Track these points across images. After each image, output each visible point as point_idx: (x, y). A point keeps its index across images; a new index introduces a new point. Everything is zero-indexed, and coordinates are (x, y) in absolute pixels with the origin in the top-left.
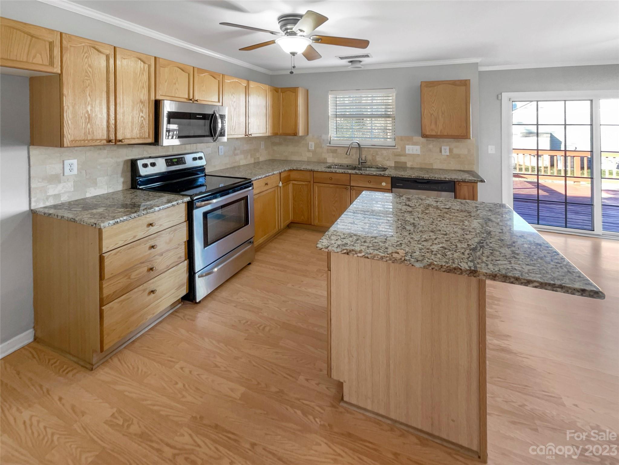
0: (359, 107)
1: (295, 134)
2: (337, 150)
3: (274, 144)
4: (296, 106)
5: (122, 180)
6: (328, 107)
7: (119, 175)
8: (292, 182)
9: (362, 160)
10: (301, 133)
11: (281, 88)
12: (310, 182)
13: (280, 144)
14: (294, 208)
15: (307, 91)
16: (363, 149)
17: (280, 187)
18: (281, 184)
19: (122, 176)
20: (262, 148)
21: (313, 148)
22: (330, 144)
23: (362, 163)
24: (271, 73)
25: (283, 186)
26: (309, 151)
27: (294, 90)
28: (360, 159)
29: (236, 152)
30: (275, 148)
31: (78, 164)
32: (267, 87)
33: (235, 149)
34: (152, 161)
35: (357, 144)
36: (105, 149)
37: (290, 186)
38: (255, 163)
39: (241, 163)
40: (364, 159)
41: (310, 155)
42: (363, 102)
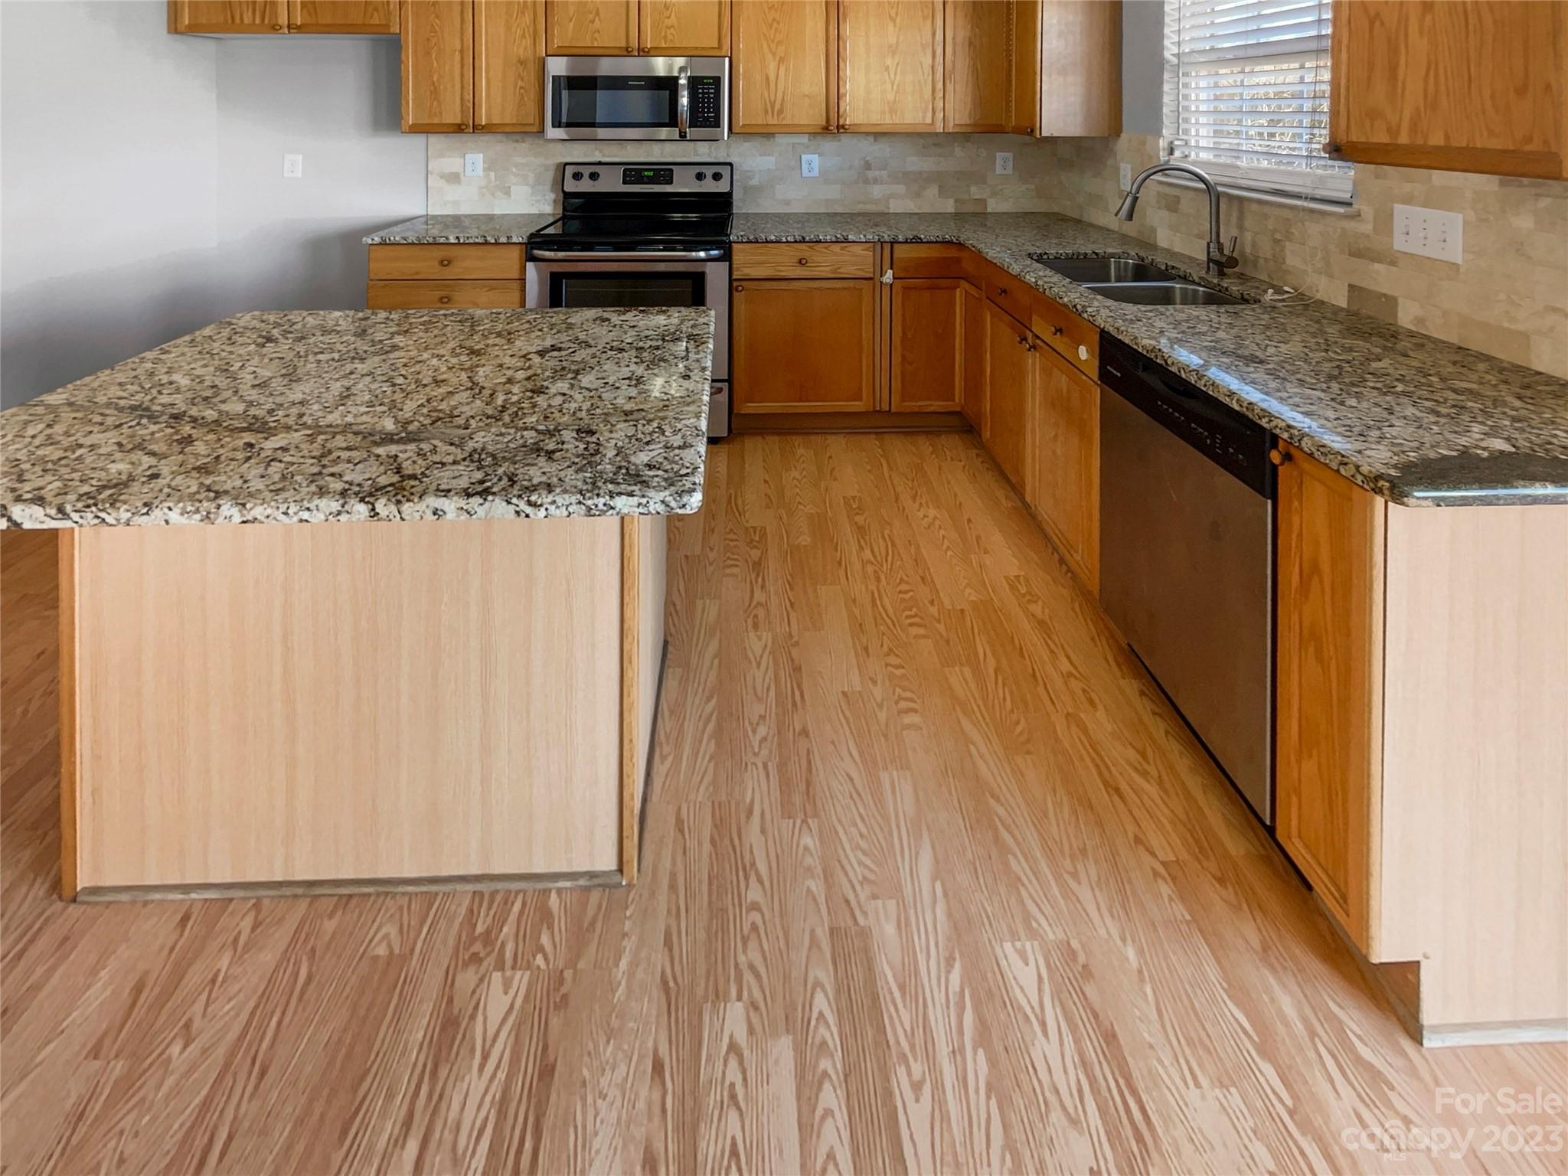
5: (552, 196)
7: (548, 186)
19: (552, 191)
20: (999, 170)
29: (871, 174)
31: (484, 162)
33: (868, 166)
34: (593, 169)
36: (524, 142)
38: (956, 214)
39: (891, 205)
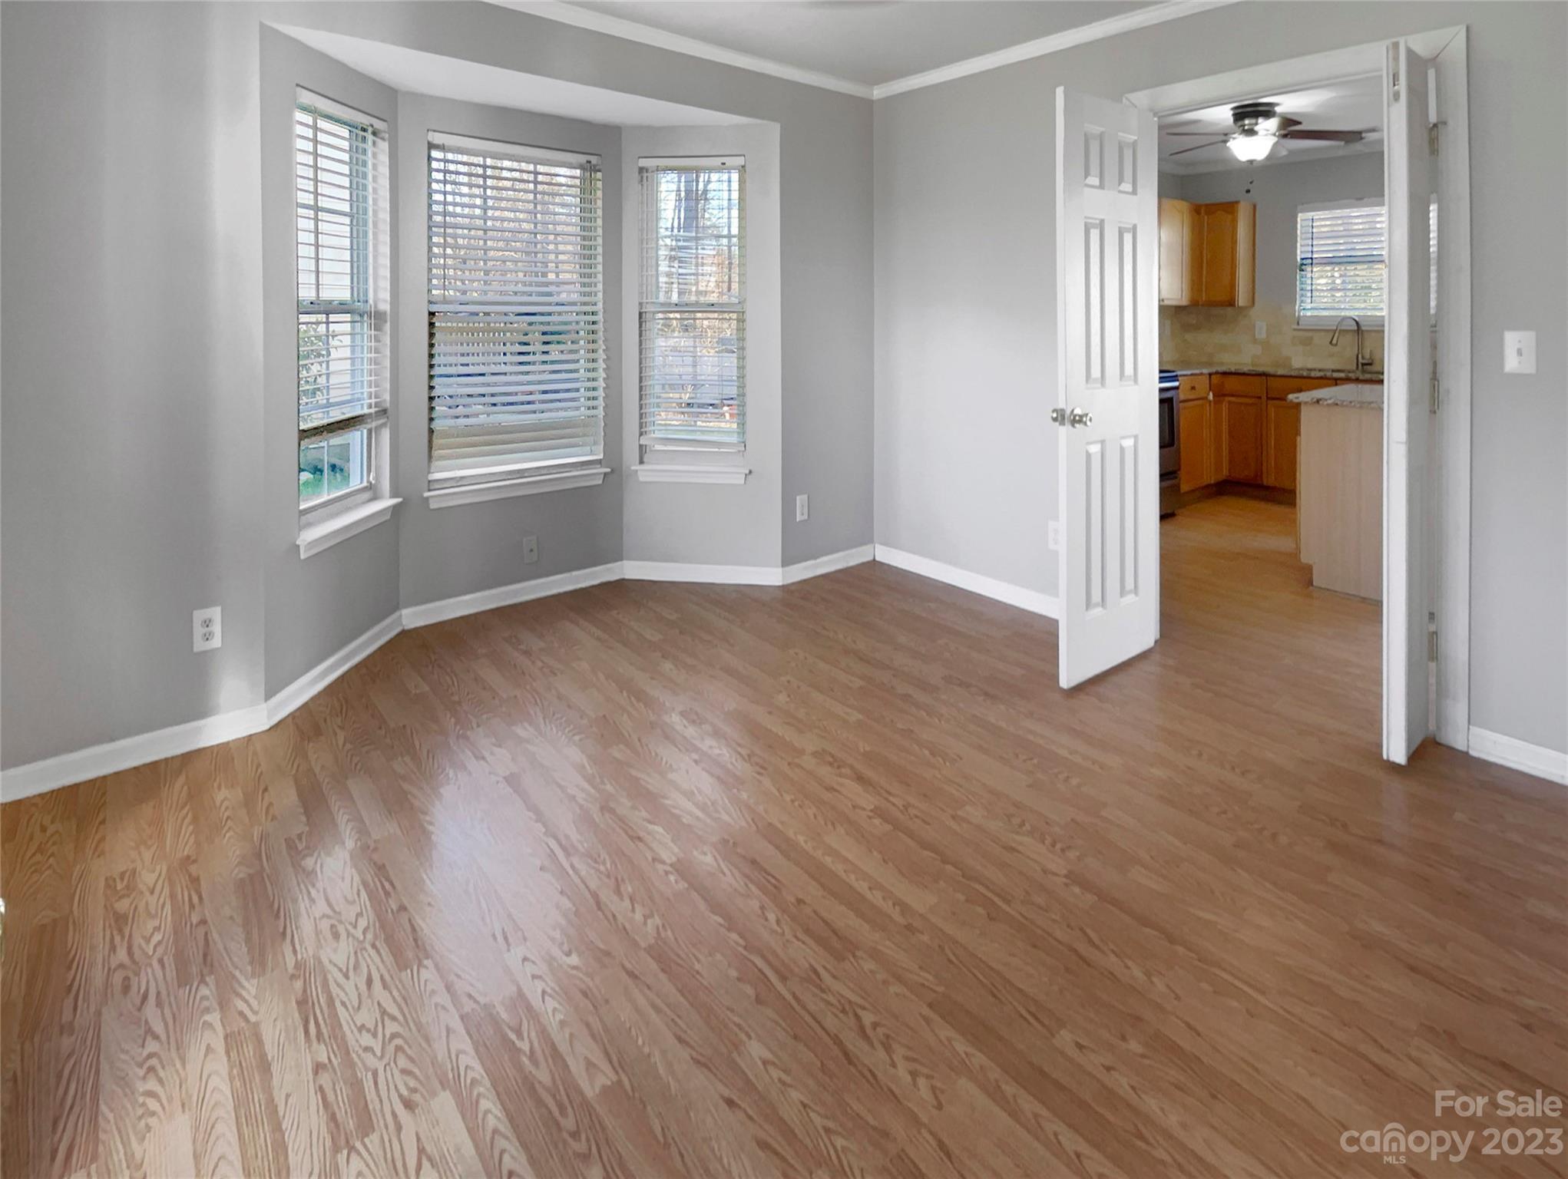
0: (1350, 240)
1: (1231, 303)
2: (1311, 338)
3: (1187, 328)
4: (1234, 242)
6: (1296, 241)
8: (1228, 399)
9: (1363, 358)
10: (1242, 300)
11: (1207, 205)
12: (1260, 398)
13: (1197, 328)
14: (1231, 452)
15: (1255, 207)
16: (1366, 335)
17: (1210, 402)
18: (1211, 396)
21: (1264, 336)
22: (1298, 324)
23: (1363, 364)
24: (1182, 171)
25: (1215, 402)
26: (1255, 341)
27: (1230, 207)
28: (1360, 356)
30: (1189, 337)
32: (1184, 206)
35: (1354, 323)
37: (1225, 407)
40: (1367, 356)
41: (1257, 350)
42: (1356, 227)
